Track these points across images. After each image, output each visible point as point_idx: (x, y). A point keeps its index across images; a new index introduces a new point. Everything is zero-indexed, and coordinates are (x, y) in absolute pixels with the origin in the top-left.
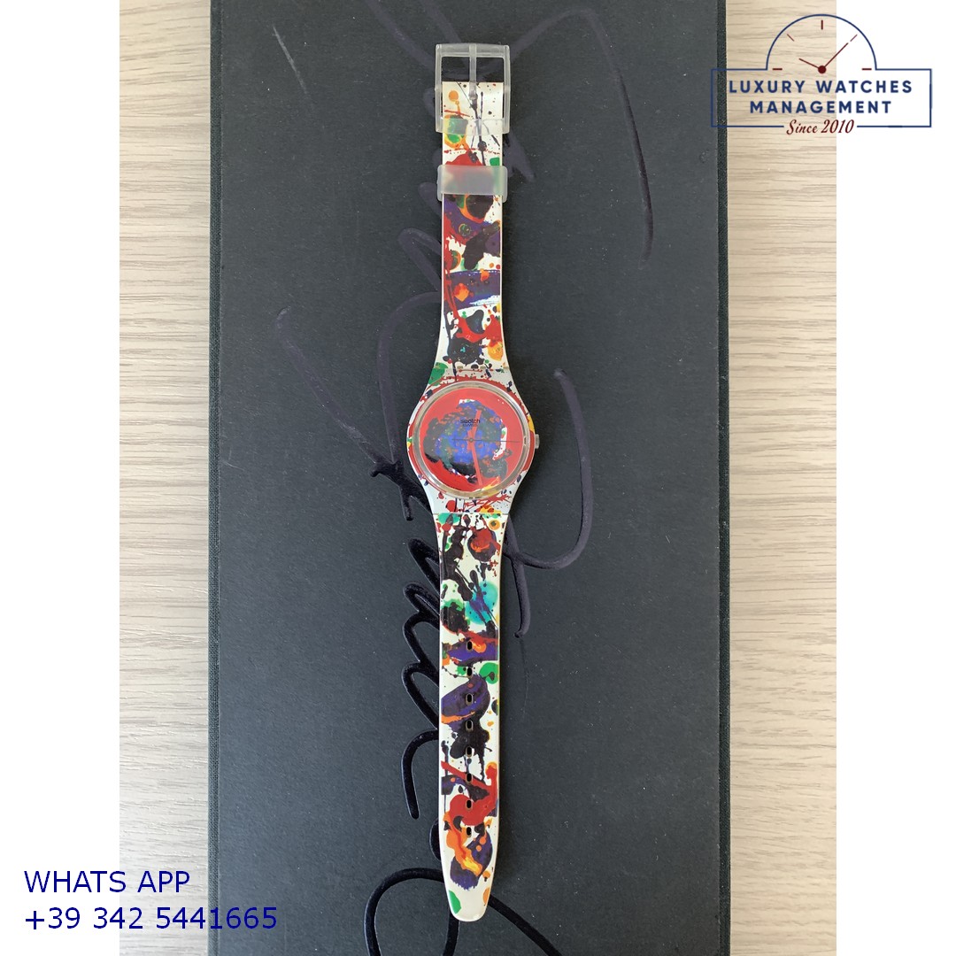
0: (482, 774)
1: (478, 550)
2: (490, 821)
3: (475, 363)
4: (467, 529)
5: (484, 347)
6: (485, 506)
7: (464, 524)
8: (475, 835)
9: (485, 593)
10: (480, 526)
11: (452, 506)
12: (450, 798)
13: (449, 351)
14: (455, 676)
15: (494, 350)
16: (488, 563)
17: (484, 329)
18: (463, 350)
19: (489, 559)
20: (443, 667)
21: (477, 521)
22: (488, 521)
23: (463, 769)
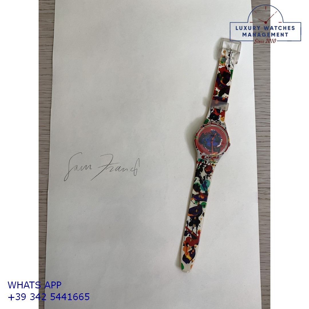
0: (196, 232)
1: (207, 171)
2: (196, 246)
3: (216, 121)
4: (205, 164)
5: (220, 117)
6: (212, 159)
7: (204, 163)
8: (191, 249)
9: (207, 183)
10: (209, 164)
11: (203, 157)
12: (186, 237)
13: (210, 116)
14: (194, 203)
15: (222, 119)
16: (209, 175)
17: (221, 112)
18: (214, 117)
19: (209, 174)
20: (191, 200)
21: (208, 163)
22: (211, 163)
23: (191, 230)
